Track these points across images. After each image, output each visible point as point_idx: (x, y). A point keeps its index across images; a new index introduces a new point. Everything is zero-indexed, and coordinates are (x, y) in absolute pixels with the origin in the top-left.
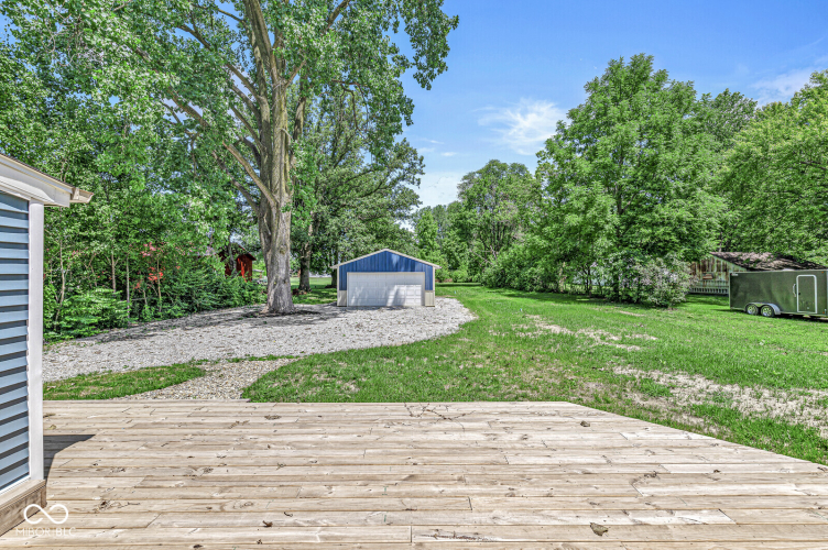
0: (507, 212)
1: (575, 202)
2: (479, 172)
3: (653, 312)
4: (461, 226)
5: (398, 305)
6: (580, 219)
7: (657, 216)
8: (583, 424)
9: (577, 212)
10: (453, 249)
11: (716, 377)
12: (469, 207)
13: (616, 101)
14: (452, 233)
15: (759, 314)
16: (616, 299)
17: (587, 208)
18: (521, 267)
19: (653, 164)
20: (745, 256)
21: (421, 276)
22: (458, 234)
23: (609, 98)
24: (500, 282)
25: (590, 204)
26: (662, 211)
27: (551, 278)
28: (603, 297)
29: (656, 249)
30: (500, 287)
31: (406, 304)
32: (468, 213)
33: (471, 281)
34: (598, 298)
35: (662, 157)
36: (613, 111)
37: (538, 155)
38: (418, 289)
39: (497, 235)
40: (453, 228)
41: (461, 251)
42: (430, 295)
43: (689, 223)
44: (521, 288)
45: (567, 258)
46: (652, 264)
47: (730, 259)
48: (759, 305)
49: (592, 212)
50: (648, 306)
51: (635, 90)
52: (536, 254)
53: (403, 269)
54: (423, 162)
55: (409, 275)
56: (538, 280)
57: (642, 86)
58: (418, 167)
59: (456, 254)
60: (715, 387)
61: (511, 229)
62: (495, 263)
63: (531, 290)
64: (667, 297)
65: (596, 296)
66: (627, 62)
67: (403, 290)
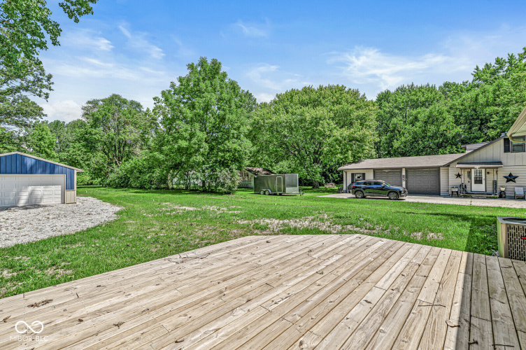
0: (131, 134)
1: (184, 133)
2: (102, 101)
3: (225, 197)
4: (86, 140)
5: (33, 204)
6: (187, 143)
7: (226, 147)
8: (267, 242)
9: (185, 139)
10: (79, 158)
11: (279, 218)
12: (94, 126)
13: (204, 79)
14: (77, 145)
15: (265, 194)
16: (205, 192)
17: (191, 138)
18: (140, 172)
19: (223, 119)
20: (255, 169)
21: (61, 178)
22: (83, 146)
23: (201, 77)
24: (123, 184)
25: (192, 135)
26: (228, 144)
27: (163, 180)
28: (197, 190)
29: (224, 164)
30: (123, 187)
31: (42, 203)
32: (94, 131)
33: (92, 184)
34: (195, 191)
35: (227, 116)
36: (202, 85)
37: (155, 99)
38: (57, 189)
39: (119, 150)
40: (78, 140)
41: (87, 160)
42: (71, 195)
43: (239, 151)
44: (142, 187)
45: (176, 166)
46: (224, 171)
47: (249, 170)
48: (264, 190)
49: (194, 140)
50: (221, 194)
51: (213, 78)
52: (153, 165)
53: (40, 171)
54: (52, 80)
55: (47, 177)
56: (155, 181)
57: (216, 76)
58: (45, 83)
59: (81, 162)
60: (281, 222)
61: (130, 146)
62: (119, 170)
63: (150, 188)
64: (230, 188)
65: (193, 190)
66: (209, 61)
67: (40, 190)
